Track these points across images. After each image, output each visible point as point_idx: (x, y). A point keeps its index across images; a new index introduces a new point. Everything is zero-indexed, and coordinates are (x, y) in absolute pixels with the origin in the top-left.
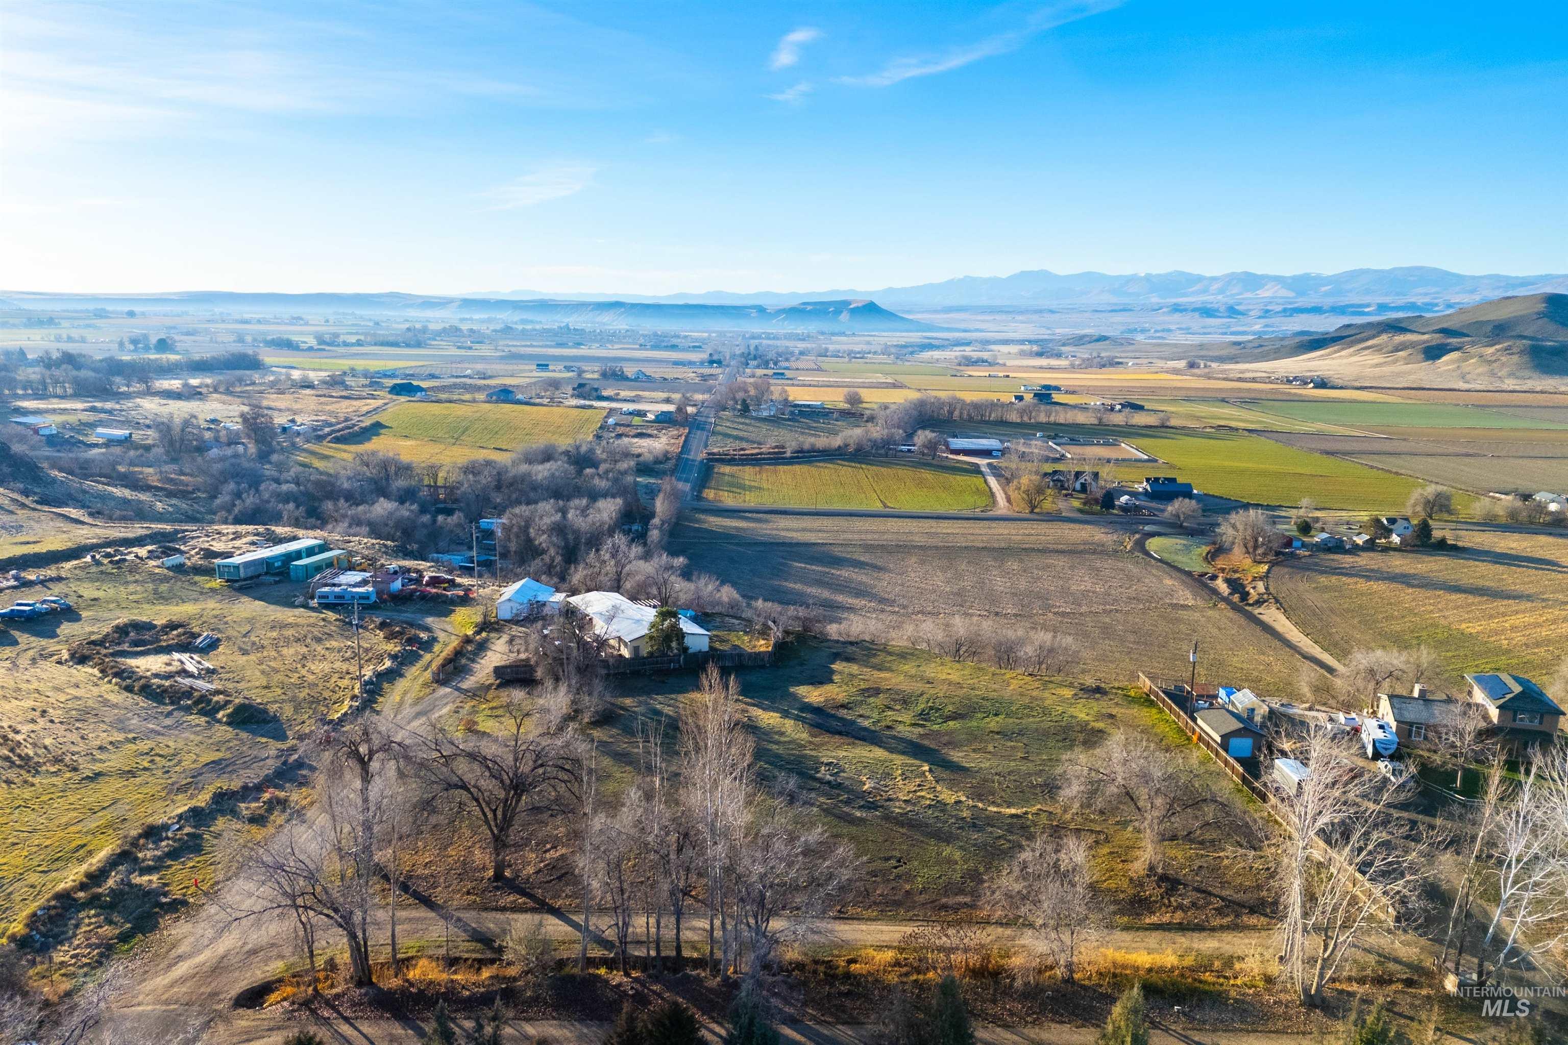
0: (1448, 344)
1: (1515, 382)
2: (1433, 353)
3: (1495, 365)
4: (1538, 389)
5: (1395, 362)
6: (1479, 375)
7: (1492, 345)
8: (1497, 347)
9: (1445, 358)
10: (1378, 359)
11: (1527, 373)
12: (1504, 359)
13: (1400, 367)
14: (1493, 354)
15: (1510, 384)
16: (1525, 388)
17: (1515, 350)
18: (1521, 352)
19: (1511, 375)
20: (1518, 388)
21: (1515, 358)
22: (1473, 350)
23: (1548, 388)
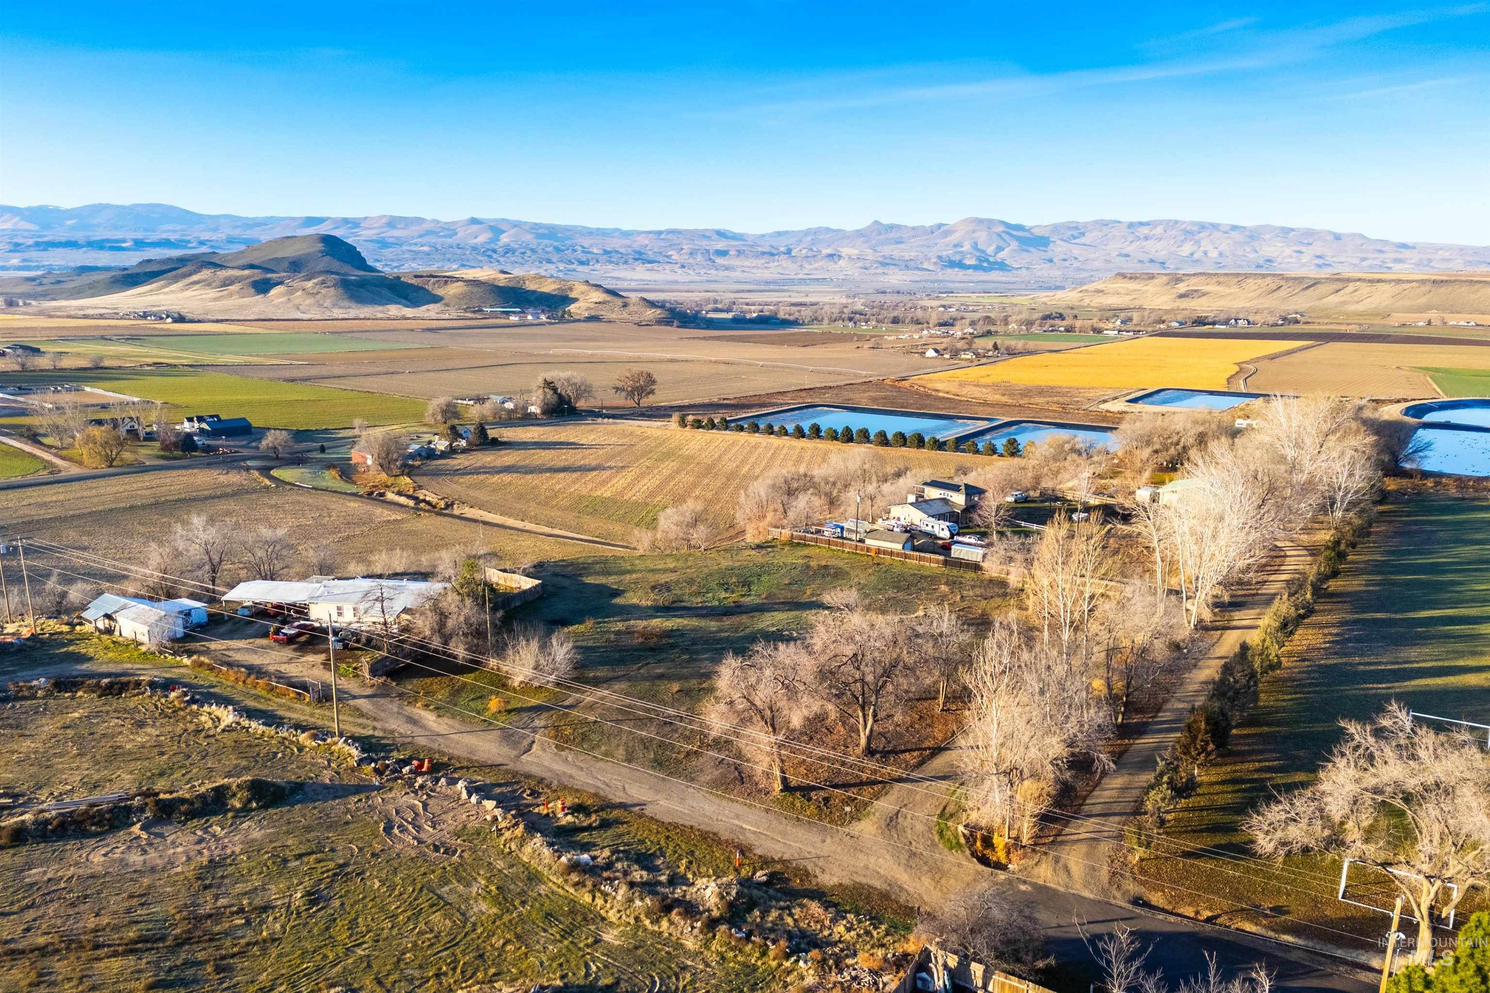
0: (269, 279)
1: (341, 311)
2: (262, 287)
3: (319, 296)
4: (362, 316)
5: (231, 295)
6: (309, 306)
7: (310, 280)
8: (315, 281)
9: (273, 292)
10: (212, 293)
11: (346, 303)
12: (323, 291)
13: (236, 301)
14: (313, 288)
15: (338, 313)
16: (351, 316)
17: (329, 284)
18: (335, 285)
19: (334, 305)
20: (346, 316)
21: (332, 290)
22: (295, 284)
23: (368, 316)
